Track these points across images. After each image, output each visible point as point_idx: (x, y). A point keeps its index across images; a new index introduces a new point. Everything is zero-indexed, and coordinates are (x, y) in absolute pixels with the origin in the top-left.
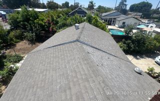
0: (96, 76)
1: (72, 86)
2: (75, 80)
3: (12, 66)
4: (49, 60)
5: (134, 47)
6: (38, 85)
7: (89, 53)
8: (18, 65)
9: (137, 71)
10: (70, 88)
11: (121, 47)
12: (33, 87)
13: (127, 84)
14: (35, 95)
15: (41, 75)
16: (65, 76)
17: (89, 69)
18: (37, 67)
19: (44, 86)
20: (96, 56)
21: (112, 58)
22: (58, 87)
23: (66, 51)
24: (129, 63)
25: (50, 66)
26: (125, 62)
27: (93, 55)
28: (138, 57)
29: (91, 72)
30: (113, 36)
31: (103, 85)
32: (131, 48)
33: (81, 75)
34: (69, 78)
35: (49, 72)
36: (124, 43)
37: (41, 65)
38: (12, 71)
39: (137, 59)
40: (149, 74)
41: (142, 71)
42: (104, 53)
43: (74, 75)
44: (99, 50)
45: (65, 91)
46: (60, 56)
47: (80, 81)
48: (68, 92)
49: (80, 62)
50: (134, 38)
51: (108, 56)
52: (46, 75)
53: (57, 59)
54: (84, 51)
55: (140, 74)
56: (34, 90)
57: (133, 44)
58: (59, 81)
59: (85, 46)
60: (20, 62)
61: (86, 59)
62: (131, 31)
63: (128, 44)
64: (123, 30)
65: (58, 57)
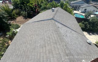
0: (61, 42)
1: (46, 46)
2: (49, 42)
3: (14, 30)
4: (35, 29)
5: (89, 27)
6: (28, 42)
7: (59, 27)
8: (18, 30)
9: (88, 42)
10: (45, 47)
11: (80, 26)
12: (25, 43)
14: (26, 47)
15: (30, 37)
16: (43, 39)
17: (58, 37)
18: (28, 32)
19: (31, 44)
20: (63, 30)
21: (73, 32)
22: (39, 45)
23: (45, 25)
25: (35, 33)
26: (81, 36)
27: (61, 29)
28: (91, 34)
29: (59, 39)
30: (76, 18)
31: (65, 47)
32: (87, 27)
33: (53, 40)
34: (46, 40)
35: (34, 36)
36: (83, 23)
37: (30, 32)
38: (14, 33)
39: (90, 35)
40: (96, 45)
41: (91, 43)
42: (68, 29)
43: (48, 39)
44: (65, 26)
45: (43, 48)
46: (41, 27)
47: (52, 44)
48: (44, 48)
49: (53, 32)
50: (91, 21)
51: (71, 30)
52: (32, 37)
53: (39, 29)
54: (56, 26)
56: (26, 45)
57: (89, 24)
58: (39, 42)
59: (57, 23)
60: (19, 29)
61: (57, 31)
62: (89, 15)
63: (86, 25)
64: (84, 14)
65: (40, 28)
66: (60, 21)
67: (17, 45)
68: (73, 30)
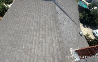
0: (57, 30)
1: (41, 30)
2: (44, 27)
3: (5, 5)
4: (30, 9)
5: (88, 19)
6: (21, 23)
7: (58, 13)
8: (10, 6)
9: (81, 34)
10: (39, 31)
11: (80, 17)
12: (18, 24)
13: (72, 39)
15: (23, 18)
16: (38, 23)
17: (54, 24)
18: (21, 11)
19: (24, 25)
20: (62, 17)
21: (71, 21)
22: (33, 28)
23: (43, 6)
24: (79, 28)
25: (30, 14)
26: (77, 26)
27: (60, 15)
28: (85, 26)
29: (55, 26)
32: (85, 19)
33: (48, 26)
34: (41, 25)
35: (29, 18)
36: (83, 14)
37: (24, 11)
38: (5, 9)
41: (83, 35)
42: (67, 17)
43: (44, 24)
44: (65, 13)
45: (36, 32)
46: (37, 8)
47: (47, 29)
48: (38, 33)
49: (50, 17)
50: (92, 13)
51: (69, 19)
52: (26, 19)
54: (55, 10)
55: (81, 35)
57: (88, 17)
58: (34, 25)
59: (57, 7)
60: (11, 4)
61: (55, 17)
63: (85, 16)
65: (37, 9)
66: (61, 6)
67: (8, 23)
68: (71, 19)
